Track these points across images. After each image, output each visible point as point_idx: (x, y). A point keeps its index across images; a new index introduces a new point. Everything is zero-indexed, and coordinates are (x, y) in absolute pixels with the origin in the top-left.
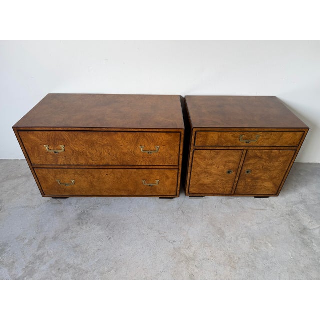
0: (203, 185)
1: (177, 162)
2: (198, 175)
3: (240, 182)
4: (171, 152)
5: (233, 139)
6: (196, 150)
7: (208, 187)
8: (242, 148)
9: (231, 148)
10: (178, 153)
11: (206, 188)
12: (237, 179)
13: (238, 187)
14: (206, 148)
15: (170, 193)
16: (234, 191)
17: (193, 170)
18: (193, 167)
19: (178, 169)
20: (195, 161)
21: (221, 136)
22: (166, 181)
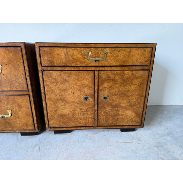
0: (62, 116)
1: (25, 85)
2: (54, 104)
3: (100, 111)
4: (16, 73)
5: (80, 57)
6: (44, 71)
7: (68, 118)
8: (93, 69)
9: (81, 69)
10: (24, 74)
11: (66, 119)
12: (96, 108)
13: (99, 117)
14: (54, 68)
15: (27, 126)
16: (96, 122)
17: (47, 97)
18: (46, 93)
19: (29, 95)
20: (47, 85)
21: (67, 52)
22: (19, 111)
